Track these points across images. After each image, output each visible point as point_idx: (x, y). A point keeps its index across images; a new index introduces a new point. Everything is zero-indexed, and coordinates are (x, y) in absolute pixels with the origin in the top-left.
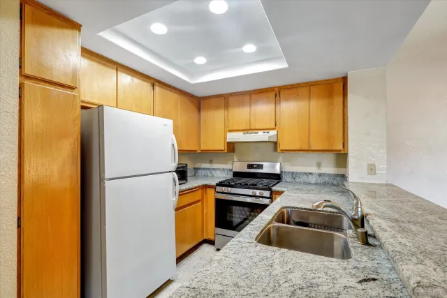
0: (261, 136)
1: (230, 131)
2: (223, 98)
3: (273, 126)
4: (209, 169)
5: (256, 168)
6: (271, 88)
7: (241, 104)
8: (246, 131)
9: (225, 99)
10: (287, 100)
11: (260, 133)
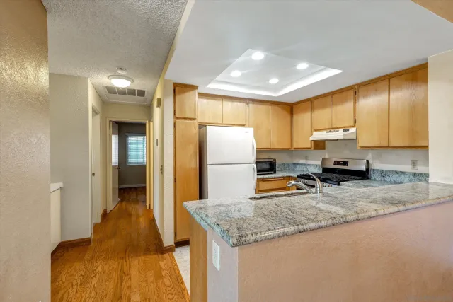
0: (340, 134)
1: (316, 130)
2: (309, 102)
3: (352, 124)
4: (305, 165)
5: (341, 165)
6: (350, 86)
7: (324, 106)
8: (329, 129)
9: (311, 103)
10: (365, 96)
11: (341, 131)
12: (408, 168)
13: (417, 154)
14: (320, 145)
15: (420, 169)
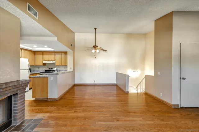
1: (44, 60)
2: (42, 52)
3: (54, 60)
4: (38, 70)
5: (51, 69)
8: (49, 60)
11: (51, 61)
12: (64, 69)
13: (66, 66)
14: (44, 64)
15: (66, 69)
